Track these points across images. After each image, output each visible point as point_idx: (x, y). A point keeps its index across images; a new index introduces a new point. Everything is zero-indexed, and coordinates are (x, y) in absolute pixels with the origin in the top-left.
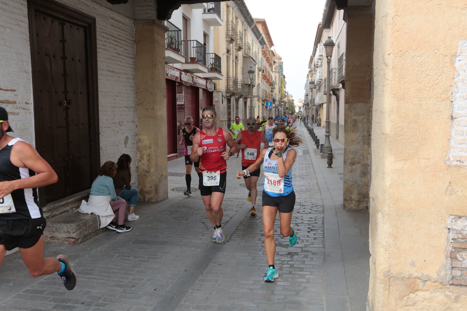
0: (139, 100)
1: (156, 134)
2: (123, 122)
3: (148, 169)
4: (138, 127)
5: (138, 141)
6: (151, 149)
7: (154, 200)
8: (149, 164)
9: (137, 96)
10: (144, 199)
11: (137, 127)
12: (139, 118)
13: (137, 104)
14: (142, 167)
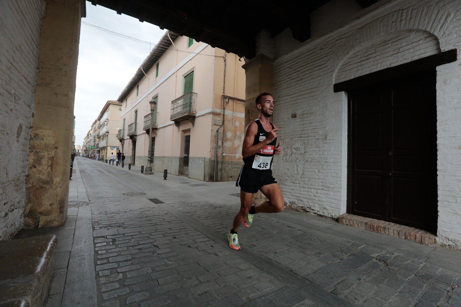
0: (42, 79)
1: (67, 130)
2: (20, 99)
3: (48, 179)
4: (35, 117)
5: (33, 137)
6: (58, 150)
7: (56, 223)
8: (52, 170)
9: (39, 72)
10: (37, 224)
11: (33, 116)
12: (39, 103)
13: (37, 83)
14: (37, 175)
